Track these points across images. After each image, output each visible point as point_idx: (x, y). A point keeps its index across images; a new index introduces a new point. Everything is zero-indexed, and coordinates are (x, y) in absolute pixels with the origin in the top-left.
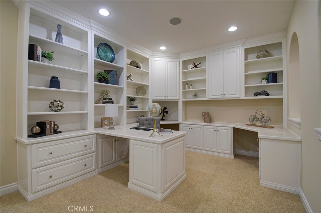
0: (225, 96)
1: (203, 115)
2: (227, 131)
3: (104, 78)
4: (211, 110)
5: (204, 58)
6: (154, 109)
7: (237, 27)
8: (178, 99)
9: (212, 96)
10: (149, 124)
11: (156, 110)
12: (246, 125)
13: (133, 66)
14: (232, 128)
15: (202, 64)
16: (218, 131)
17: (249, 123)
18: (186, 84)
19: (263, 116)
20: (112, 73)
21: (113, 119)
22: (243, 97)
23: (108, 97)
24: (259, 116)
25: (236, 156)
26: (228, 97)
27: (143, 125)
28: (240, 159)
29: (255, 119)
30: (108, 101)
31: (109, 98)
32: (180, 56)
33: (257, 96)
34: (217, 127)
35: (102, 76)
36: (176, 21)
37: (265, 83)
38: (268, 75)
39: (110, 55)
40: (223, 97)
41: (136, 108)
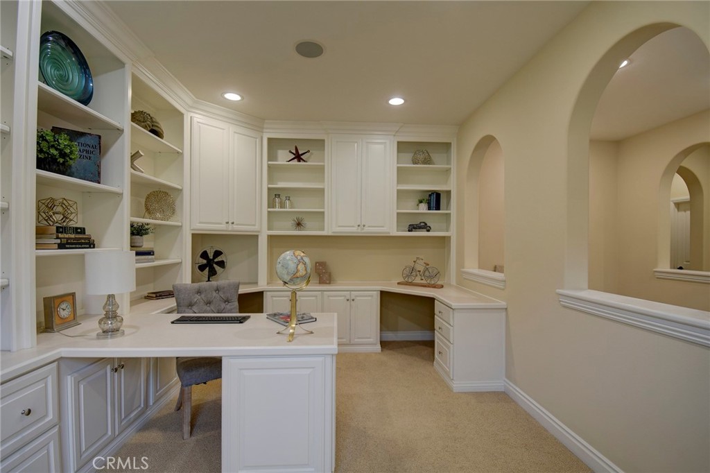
0: (363, 229)
1: (318, 267)
2: (370, 298)
3: (63, 155)
4: (331, 256)
5: (320, 143)
6: (301, 267)
7: (403, 99)
8: (259, 230)
9: (339, 226)
10: (209, 303)
11: (306, 270)
12: (398, 283)
13: (145, 127)
14: (379, 292)
15: (312, 154)
16: (353, 300)
17: (401, 280)
18: (275, 195)
19: (427, 267)
20: (82, 140)
21: (117, 300)
22: (394, 232)
23: (72, 224)
24: (420, 267)
25: (384, 344)
26: (370, 230)
27: (190, 305)
28: (390, 349)
29: (414, 273)
30: (73, 236)
31: (77, 228)
32: (265, 126)
33: (411, 231)
34: (352, 292)
35: (57, 149)
36: (309, 50)
37: (423, 208)
38: (430, 195)
39: (76, 79)
40: (359, 231)
41: (150, 257)
